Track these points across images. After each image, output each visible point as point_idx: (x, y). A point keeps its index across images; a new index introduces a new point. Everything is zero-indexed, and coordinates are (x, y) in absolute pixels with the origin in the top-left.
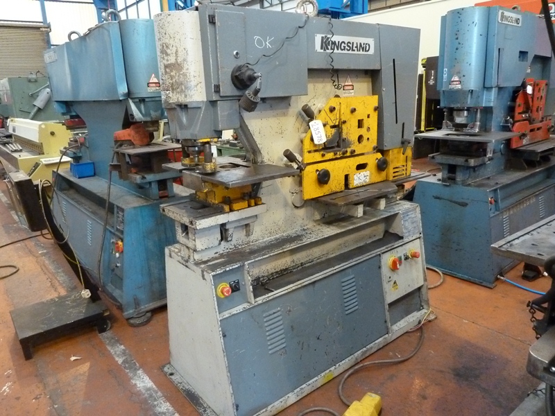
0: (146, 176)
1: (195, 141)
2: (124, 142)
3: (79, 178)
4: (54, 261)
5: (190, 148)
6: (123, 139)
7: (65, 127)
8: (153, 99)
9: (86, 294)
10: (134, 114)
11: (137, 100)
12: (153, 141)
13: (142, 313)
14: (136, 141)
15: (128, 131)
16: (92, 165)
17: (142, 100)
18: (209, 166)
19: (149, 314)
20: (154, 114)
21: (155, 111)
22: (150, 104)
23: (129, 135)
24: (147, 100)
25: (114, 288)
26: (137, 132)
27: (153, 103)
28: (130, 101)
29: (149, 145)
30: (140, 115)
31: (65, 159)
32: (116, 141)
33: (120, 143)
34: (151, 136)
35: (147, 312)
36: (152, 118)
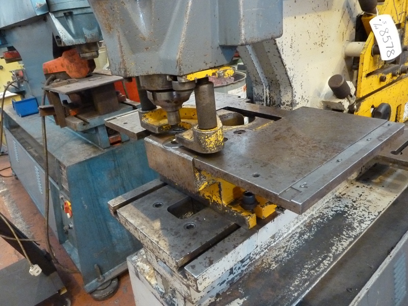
0: (88, 120)
1: (175, 78)
2: (57, 75)
3: (22, 117)
4: (13, 202)
5: (158, 94)
6: (55, 71)
7: (4, 60)
8: (85, 11)
9: (35, 271)
10: (61, 35)
11: (61, 14)
12: (95, 71)
13: (107, 282)
14: (73, 73)
15: (61, 60)
16: (35, 101)
17: (69, 14)
18: (213, 139)
19: (115, 282)
20: (89, 34)
21: (90, 29)
22: (80, 19)
23: (62, 65)
24: (75, 12)
25: (72, 246)
26: (71, 61)
27: (84, 16)
28: (53, 17)
29: (89, 75)
30: (70, 37)
31: (8, 94)
32: (47, 75)
33: (52, 77)
34: (92, 64)
35: (112, 280)
36: (86, 38)
